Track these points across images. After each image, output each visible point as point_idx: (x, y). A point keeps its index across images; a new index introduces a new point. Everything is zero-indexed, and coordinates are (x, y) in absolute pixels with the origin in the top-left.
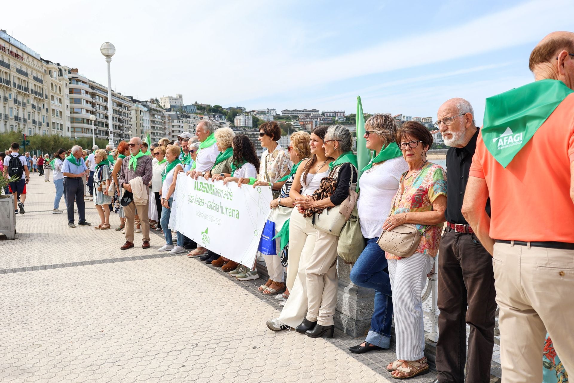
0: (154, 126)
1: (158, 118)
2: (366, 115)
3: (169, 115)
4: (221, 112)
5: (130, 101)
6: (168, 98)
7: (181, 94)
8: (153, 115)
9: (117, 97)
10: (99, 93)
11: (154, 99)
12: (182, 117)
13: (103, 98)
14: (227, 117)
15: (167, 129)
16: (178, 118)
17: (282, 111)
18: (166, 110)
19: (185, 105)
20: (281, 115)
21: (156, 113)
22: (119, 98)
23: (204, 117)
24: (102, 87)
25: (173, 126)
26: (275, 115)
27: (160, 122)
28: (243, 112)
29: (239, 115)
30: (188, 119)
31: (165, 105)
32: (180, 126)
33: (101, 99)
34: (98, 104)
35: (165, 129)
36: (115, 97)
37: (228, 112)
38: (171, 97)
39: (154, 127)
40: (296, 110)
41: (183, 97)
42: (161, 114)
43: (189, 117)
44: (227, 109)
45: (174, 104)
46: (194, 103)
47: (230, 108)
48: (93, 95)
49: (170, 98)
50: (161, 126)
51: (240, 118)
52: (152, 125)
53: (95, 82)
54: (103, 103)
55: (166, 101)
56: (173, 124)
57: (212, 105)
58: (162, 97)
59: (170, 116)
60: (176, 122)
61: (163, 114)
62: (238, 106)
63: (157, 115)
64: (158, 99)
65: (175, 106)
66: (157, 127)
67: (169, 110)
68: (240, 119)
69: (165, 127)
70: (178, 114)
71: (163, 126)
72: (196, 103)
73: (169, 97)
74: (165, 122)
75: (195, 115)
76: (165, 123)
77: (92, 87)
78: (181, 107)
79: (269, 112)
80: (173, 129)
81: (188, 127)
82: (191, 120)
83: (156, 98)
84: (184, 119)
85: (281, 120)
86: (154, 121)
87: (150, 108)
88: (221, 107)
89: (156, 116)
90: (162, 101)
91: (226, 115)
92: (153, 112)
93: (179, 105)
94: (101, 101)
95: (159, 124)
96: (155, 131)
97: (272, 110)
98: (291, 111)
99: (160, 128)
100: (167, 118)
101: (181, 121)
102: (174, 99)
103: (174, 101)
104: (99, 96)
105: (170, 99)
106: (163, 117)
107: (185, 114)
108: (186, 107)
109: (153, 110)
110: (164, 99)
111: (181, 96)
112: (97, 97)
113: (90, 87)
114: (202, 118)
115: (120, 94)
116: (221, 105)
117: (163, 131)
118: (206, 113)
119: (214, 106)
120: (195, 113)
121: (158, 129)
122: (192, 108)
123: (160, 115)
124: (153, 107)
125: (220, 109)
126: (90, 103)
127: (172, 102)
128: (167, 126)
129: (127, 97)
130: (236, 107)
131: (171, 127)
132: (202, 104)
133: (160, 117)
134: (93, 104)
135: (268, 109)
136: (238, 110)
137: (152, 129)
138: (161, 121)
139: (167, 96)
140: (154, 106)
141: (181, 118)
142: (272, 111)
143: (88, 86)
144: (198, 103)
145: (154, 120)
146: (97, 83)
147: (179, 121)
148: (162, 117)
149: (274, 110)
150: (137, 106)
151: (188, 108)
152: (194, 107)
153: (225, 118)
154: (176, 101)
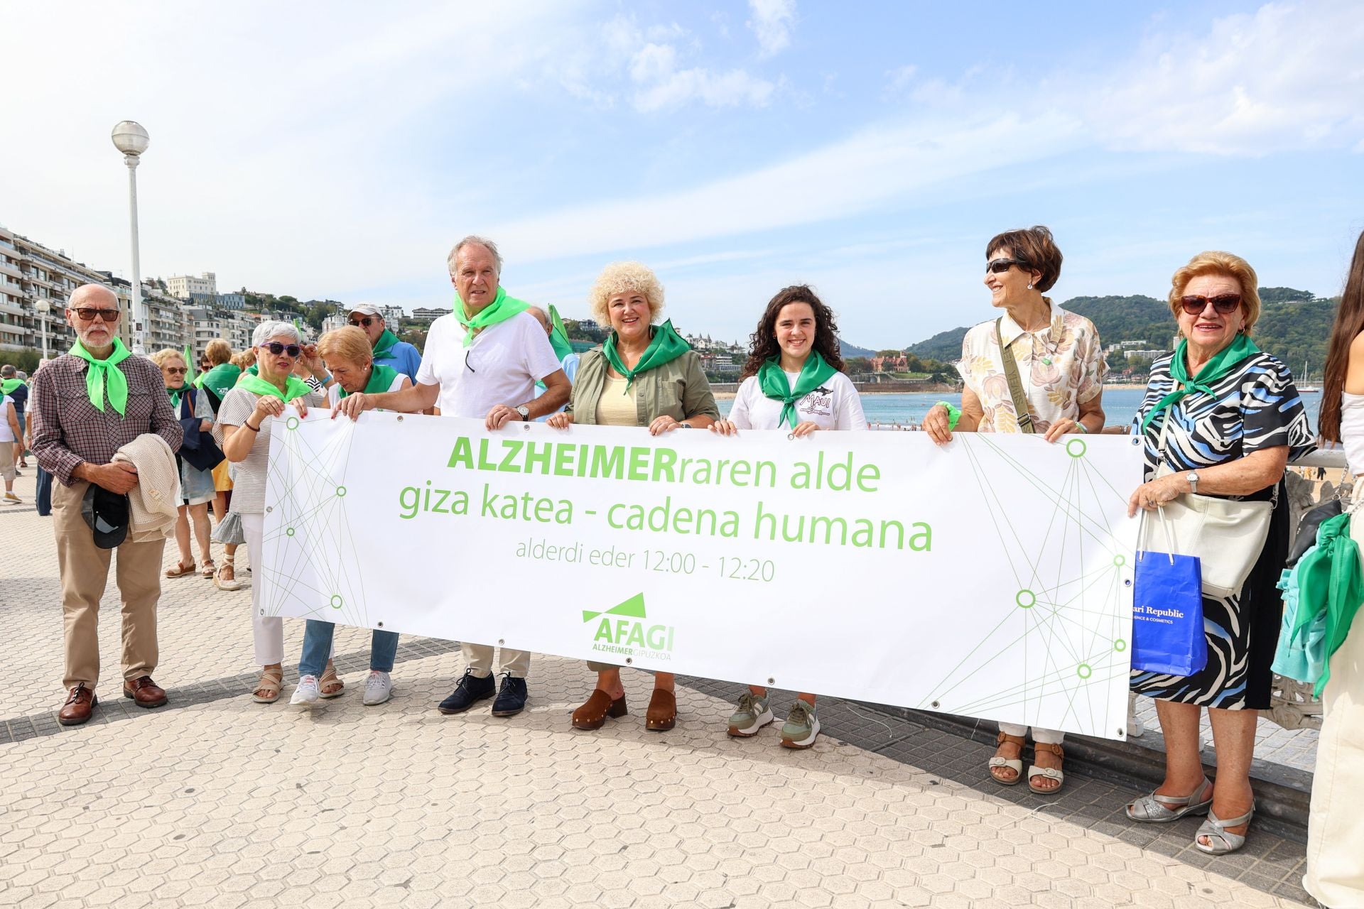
0: (158, 331)
1: (166, 316)
2: (568, 322)
3: (190, 311)
4: (294, 310)
5: (105, 280)
6: (185, 280)
7: (212, 272)
8: (157, 310)
9: (78, 272)
10: (37, 261)
11: (156, 279)
12: (216, 316)
13: (45, 272)
14: (307, 319)
15: (187, 339)
16: (210, 318)
17: (414, 311)
18: (183, 301)
19: (220, 294)
20: (412, 317)
21: (163, 306)
22: (83, 274)
23: (263, 317)
24: (45, 251)
25: (198, 333)
26: (400, 317)
27: (170, 324)
28: (339, 312)
29: (331, 316)
30: (230, 320)
31: (178, 293)
32: (212, 333)
33: (42, 274)
34: (35, 285)
35: (181, 338)
36: (74, 271)
37: (308, 310)
38: (192, 277)
39: (158, 334)
40: (439, 309)
41: (216, 279)
42: (174, 308)
43: (232, 317)
44: (306, 304)
45: (198, 291)
46: (239, 290)
47: (313, 303)
48: (23, 266)
49: (190, 279)
50: (173, 333)
51: (333, 321)
52: (154, 329)
53: (28, 239)
54: (46, 283)
55: (181, 284)
56: (198, 329)
57: (277, 296)
58: (172, 276)
59: (191, 313)
60: (204, 325)
61: (178, 309)
62: (329, 300)
63: (165, 310)
64: (163, 279)
65: (200, 296)
66: (165, 335)
67: (190, 302)
68: (333, 324)
69: (182, 335)
70: (209, 310)
71: (177, 332)
72: (244, 290)
73: (187, 277)
74: (182, 324)
75: (244, 313)
76: (181, 327)
77: (22, 250)
78: (213, 296)
79: (390, 311)
80: (199, 339)
81: (230, 335)
82: (236, 322)
83: (159, 278)
84: (221, 320)
85: (412, 327)
86: (158, 323)
87: (150, 296)
88: (295, 300)
89: (162, 312)
90: (173, 285)
91: (306, 316)
92: (157, 304)
93: (209, 293)
94: (42, 278)
95: (168, 329)
96: (159, 343)
97: (395, 308)
98: (432, 312)
99: (171, 336)
100: (185, 318)
101: (214, 323)
102: (197, 281)
103: (199, 285)
104: (37, 269)
105: (190, 281)
106: (178, 314)
107: (223, 310)
108: (223, 297)
109: (157, 299)
110: (176, 280)
111: (212, 277)
112: (33, 270)
113: (16, 250)
114: (259, 319)
115: (83, 265)
116: (294, 297)
117: (177, 343)
118: (266, 310)
119: (281, 298)
120: (242, 309)
121: (168, 337)
122: (237, 299)
123: (170, 311)
124: (155, 295)
125: (292, 304)
126: (17, 282)
127: (193, 288)
128: (185, 333)
129: (99, 272)
130: (324, 301)
131: (194, 334)
132: (257, 292)
133: (171, 315)
134: (24, 285)
135: (387, 307)
136: (329, 306)
137: (154, 338)
138: (173, 322)
139: (184, 275)
140: (158, 293)
141: (216, 318)
142: (395, 311)
143: (12, 246)
144: (247, 290)
145: (158, 319)
146: (31, 242)
147: (212, 324)
148: (175, 314)
149: (398, 308)
150: (121, 291)
151: (227, 298)
152: (240, 299)
153: (304, 320)
154: (202, 285)
